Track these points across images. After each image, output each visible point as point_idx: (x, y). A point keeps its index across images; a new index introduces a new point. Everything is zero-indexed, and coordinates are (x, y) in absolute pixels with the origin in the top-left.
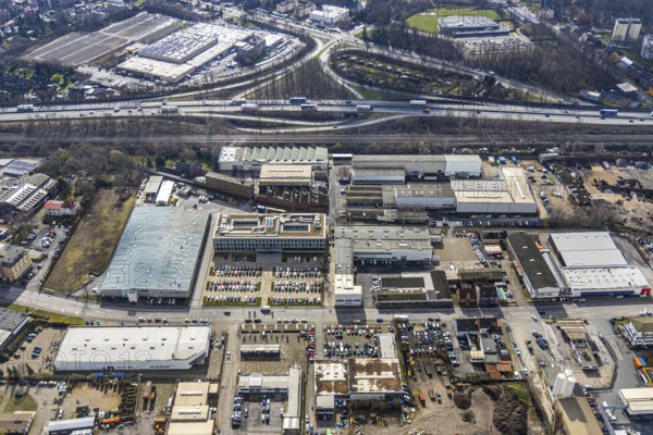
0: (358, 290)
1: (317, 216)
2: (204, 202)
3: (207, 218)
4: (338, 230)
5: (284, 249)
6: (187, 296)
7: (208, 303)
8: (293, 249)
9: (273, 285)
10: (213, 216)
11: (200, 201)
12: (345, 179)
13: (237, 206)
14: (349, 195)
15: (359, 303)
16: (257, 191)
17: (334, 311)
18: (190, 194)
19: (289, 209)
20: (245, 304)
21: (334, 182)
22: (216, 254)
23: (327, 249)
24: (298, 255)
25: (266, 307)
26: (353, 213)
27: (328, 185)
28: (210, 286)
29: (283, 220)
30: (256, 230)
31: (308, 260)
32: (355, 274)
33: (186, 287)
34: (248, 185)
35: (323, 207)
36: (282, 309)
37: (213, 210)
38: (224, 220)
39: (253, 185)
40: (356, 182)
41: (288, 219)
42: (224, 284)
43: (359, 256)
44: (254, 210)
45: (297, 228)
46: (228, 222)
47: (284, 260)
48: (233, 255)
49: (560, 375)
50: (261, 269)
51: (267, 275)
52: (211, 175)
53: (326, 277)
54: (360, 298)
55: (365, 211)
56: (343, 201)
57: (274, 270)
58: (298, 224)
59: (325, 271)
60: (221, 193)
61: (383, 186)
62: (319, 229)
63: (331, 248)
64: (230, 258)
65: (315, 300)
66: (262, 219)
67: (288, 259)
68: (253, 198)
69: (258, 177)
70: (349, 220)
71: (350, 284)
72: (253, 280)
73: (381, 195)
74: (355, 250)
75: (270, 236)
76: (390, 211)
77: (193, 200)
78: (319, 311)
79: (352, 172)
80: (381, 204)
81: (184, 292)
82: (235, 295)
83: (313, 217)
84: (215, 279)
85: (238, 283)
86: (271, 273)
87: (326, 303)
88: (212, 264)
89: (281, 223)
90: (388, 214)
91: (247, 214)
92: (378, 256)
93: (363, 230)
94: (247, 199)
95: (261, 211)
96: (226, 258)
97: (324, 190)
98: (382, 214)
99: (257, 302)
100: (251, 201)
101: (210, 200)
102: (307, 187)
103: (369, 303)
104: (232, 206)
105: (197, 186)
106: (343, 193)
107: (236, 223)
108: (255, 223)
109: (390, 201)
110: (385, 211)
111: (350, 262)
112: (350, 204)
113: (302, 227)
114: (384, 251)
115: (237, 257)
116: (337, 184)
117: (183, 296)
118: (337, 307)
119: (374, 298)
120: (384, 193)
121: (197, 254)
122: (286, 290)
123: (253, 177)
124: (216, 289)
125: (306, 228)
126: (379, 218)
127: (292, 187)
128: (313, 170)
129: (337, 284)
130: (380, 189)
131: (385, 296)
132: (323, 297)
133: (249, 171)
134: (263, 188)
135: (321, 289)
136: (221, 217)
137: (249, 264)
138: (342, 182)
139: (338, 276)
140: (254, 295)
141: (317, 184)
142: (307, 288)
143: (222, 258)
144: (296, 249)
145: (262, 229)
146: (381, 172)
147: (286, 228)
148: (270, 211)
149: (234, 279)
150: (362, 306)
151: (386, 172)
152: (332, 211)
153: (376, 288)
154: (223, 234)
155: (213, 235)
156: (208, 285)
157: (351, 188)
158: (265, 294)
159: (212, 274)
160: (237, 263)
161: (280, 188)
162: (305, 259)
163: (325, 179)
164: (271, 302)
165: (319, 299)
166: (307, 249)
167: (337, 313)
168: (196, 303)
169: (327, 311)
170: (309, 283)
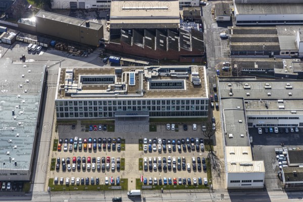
0: (259, 167)
1: (195, 69)
2: (35, 52)
3: (43, 73)
4: (223, 87)
5: (151, 114)
6: (27, 178)
7: (56, 188)
8: (163, 114)
9: (141, 164)
10: (52, 70)
11: (30, 51)
12: (227, 18)
13: (80, 57)
14: (234, 40)
15: (260, 185)
16: (107, 36)
17: (227, 194)
18: (14, 42)
19: (153, 60)
20: (106, 188)
21: (210, 24)
22: (59, 122)
23: (210, 114)
24: (171, 121)
25: (135, 191)
26: (241, 65)
27: (202, 27)
28: (55, 165)
29: (149, 75)
30: (113, 89)
31: (185, 129)
32: (252, 145)
34: (97, 28)
35: (200, 57)
36: (157, 193)
37: (49, 63)
38: (68, 76)
39: (102, 28)
40: (241, 23)
41: (155, 74)
42: (74, 161)
43: (255, 122)
44: (105, 63)
45: (167, 85)
46: (74, 78)
47: (153, 129)
48: (83, 123)
50: (123, 142)
51: (132, 148)
53: (212, 150)
54: (262, 178)
55: (257, 62)
56: (225, 48)
57: (141, 142)
58: (169, 80)
59: (210, 142)
60: (59, 39)
61: (278, 28)
62: (198, 86)
63: (215, 111)
64: (79, 127)
65: (200, 180)
66: (119, 73)
67: (158, 128)
68: (102, 45)
69: (108, 18)
70: (235, 75)
71: (248, 159)
72: (114, 156)
73: (276, 40)
74: (249, 114)
75: (133, 97)
76: (290, 61)
77: (19, 50)
78: (207, 195)
79: (236, 10)
80: (277, 53)
81: (24, 173)
82: (92, 176)
83: (189, 70)
84: (62, 155)
85: (94, 160)
86: (137, 146)
87: (215, 185)
88: (56, 136)
89: (146, 79)
90: (289, 66)
91: (98, 67)
92: (281, 122)
93: (257, 87)
94: (94, 48)
95: (114, 63)
96: (74, 127)
97: (200, 34)
98: (280, 66)
99: (122, 185)
100: (99, 51)
101: (44, 49)
102: (175, 31)
103: (274, 184)
104: (74, 57)
105: (23, 30)
106: (224, 38)
107: (84, 80)
108: (111, 80)
109: (290, 48)
110: (284, 61)
111: (244, 130)
112: (235, 53)
113: (175, 84)
114: (288, 114)
115: (89, 126)
116: (215, 26)
117: (21, 178)
118: (230, 190)
119: (280, 178)
120: (280, 38)
122: (160, 168)
123: (99, 18)
124: (64, 170)
125: (181, 85)
126: (277, 71)
127: (153, 31)
128: (181, 8)
129: (230, 159)
130: (276, 33)
131: (296, 175)
132: (210, 177)
133: (92, 10)
134: (115, 33)
135: (209, 165)
136: (64, 72)
137: (106, 135)
138: (222, 24)
139: (230, 149)
140: (117, 176)
141: (187, 27)
142: (189, 165)
143: (68, 128)
144: (168, 114)
145: (122, 87)
146: (274, 8)
147: (153, 85)
148: (126, 64)
150: (264, 189)
151: (281, 8)
152: (211, 62)
153: (282, 165)
154: (69, 95)
155: (54, 96)
156: (53, 163)
157: (235, 31)
158: (132, 174)
159: (57, 148)
160: (89, 133)
161: (139, 31)
162: (181, 127)
163: (198, 19)
164: (140, 184)
165: (205, 180)
166: (182, 114)
167: (232, 197)
168: (39, 187)
169: (218, 195)
170: (191, 158)
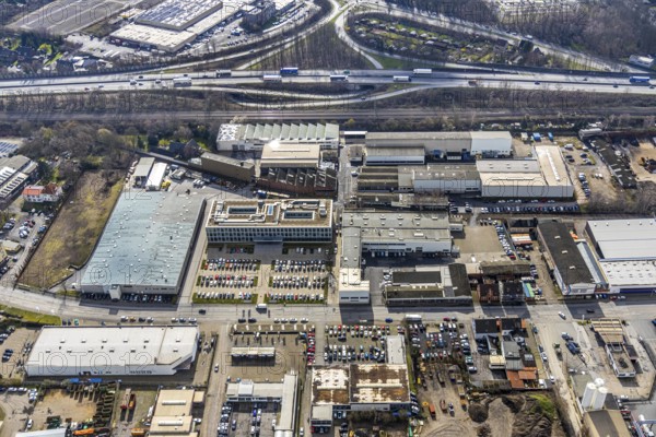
0: (365, 286)
1: (323, 202)
2: (199, 186)
3: (201, 204)
4: (347, 217)
5: (285, 239)
6: (175, 292)
7: (198, 300)
8: (295, 240)
9: (271, 281)
10: (211, 203)
11: (195, 185)
12: (359, 159)
13: (235, 191)
14: (361, 177)
15: (366, 301)
16: (258, 174)
17: (338, 309)
18: (184, 177)
19: (293, 194)
20: (239, 302)
21: (345, 163)
22: (210, 245)
23: (334, 240)
24: (300, 246)
25: (262, 305)
26: (364, 198)
27: (337, 167)
28: (201, 281)
29: (284, 207)
30: (253, 218)
31: (312, 252)
32: (363, 267)
33: (173, 283)
34: (249, 167)
35: (331, 192)
36: (280, 307)
37: (208, 196)
38: (219, 207)
39: (254, 167)
40: (371, 163)
41: (290, 206)
42: (216, 279)
43: (369, 248)
44: (254, 195)
45: (300, 215)
46: (224, 208)
47: (285, 252)
48: (229, 246)
49: (590, 385)
50: (259, 262)
51: (265, 267)
52: (207, 156)
53: (331, 270)
54: (367, 295)
55: (377, 196)
56: (353, 184)
57: (273, 263)
58: (301, 211)
59: (330, 264)
60: (219, 175)
61: (399, 168)
62: (324, 217)
63: (338, 238)
64: (225, 250)
65: (317, 297)
66: (261, 205)
67: (290, 251)
68: (253, 181)
69: (260, 158)
70: (360, 205)
71: (357, 279)
72: (250, 274)
73: (396, 178)
74: (364, 241)
75: (270, 225)
76: (406, 195)
77: (187, 184)
78: (322, 309)
79: (365, 151)
80: (396, 188)
81: (172, 288)
82: (228, 291)
83: (318, 203)
84: (207, 274)
85: (233, 278)
86: (270, 266)
87: (329, 301)
88: (205, 257)
89: (282, 210)
90: (404, 199)
91: (249, 200)
92: (391, 247)
93: (374, 217)
94: (247, 183)
95: (262, 196)
96: (221, 249)
97: (333, 173)
98: (397, 200)
99: (253, 299)
100: (251, 185)
101: (206, 184)
102: (314, 169)
103: (378, 300)
104: (230, 190)
105: (192, 168)
106: (354, 176)
107: (232, 211)
108: (254, 210)
109: (407, 184)
110: (401, 196)
111: (357, 255)
112: (361, 188)
113: (306, 215)
114: (397, 241)
115: (233, 249)
116: (349, 165)
117: (170, 292)
118: (341, 305)
119: (383, 294)
120: (400, 176)
121: (187, 245)
122: (286, 285)
123: (255, 158)
124: (207, 285)
125: (308, 216)
126: (393, 204)
127: (295, 169)
128: (321, 149)
129: (341, 279)
130: (396, 171)
131: (396, 293)
132: (326, 294)
133: (251, 151)
134: (264, 171)
135: (325, 285)
136: (216, 204)
137: (245, 257)
138: (354, 163)
139: (344, 270)
140: (249, 291)
141: (324, 166)
142: (309, 284)
143: (216, 250)
144: (299, 239)
145: (261, 218)
146: (397, 151)
147: (288, 216)
148: (272, 197)
149: (229, 273)
150: (370, 304)
151: (403, 151)
152: (341, 196)
153: (386, 283)
154: (217, 223)
155: (206, 224)
156: (199, 280)
157: (364, 170)
158: (262, 290)
159: (204, 267)
160: (232, 255)
161: (284, 170)
162: (308, 251)
163: (335, 160)
164: (268, 299)
165: (322, 296)
166: (310, 239)
167: (342, 311)
168: (185, 300)
169: (330, 309)
170: (313, 277)
